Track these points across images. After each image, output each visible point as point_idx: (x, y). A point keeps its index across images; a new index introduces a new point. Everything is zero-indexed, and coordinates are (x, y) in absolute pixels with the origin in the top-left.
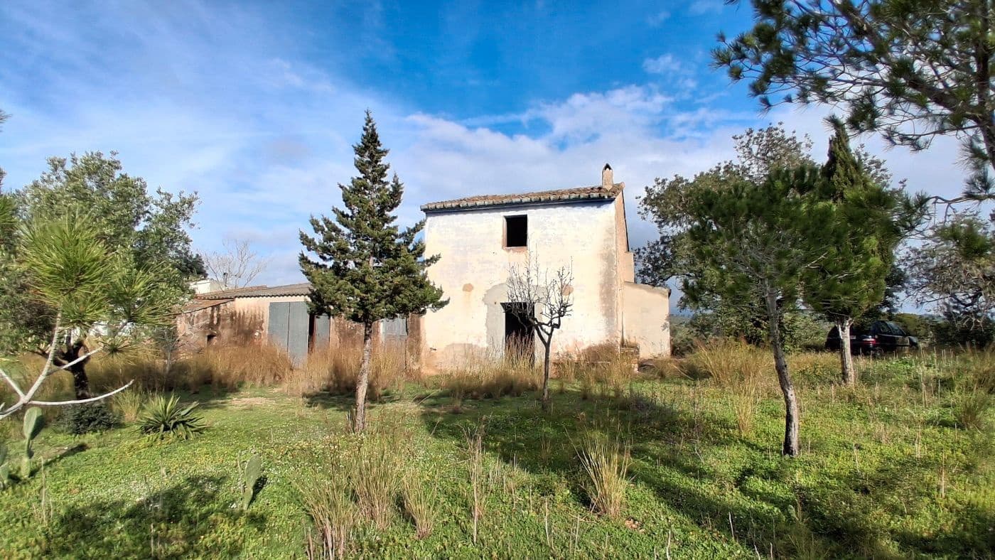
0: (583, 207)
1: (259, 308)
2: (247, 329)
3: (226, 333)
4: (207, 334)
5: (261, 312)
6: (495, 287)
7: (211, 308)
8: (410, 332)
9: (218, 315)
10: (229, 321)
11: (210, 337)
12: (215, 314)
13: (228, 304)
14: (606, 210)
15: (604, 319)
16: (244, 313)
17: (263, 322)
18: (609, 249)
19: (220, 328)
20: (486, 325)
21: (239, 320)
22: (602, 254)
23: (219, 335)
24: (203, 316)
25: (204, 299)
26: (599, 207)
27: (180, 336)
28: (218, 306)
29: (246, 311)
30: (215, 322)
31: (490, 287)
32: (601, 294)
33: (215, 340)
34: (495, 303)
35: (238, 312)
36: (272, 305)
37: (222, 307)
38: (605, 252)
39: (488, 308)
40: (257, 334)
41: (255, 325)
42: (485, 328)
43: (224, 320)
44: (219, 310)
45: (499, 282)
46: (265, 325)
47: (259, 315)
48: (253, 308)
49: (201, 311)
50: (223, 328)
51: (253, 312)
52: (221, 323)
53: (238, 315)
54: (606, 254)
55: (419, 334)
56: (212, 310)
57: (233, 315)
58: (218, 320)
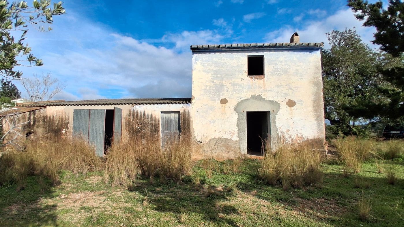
0: (300, 52)
1: (65, 113)
2: (56, 128)
3: (40, 131)
4: (26, 132)
5: (67, 116)
6: (242, 101)
7: (28, 113)
8: (182, 130)
9: (34, 118)
10: (42, 122)
11: (28, 134)
12: (32, 117)
13: (41, 110)
14: (314, 55)
15: (316, 122)
16: (53, 117)
17: (68, 123)
18: (318, 79)
19: (35, 127)
20: (238, 126)
21: (50, 122)
22: (314, 82)
23: (34, 132)
24: (23, 119)
25: (23, 107)
26: (310, 52)
27: (6, 133)
28: (34, 111)
29: (55, 116)
30: (32, 123)
31: (239, 101)
32: (314, 107)
33: (32, 136)
34: (243, 112)
35: (49, 116)
36: (76, 112)
37: (37, 112)
38: (316, 80)
39: (238, 115)
40: (64, 132)
41: (62, 125)
42: (237, 128)
43: (39, 121)
44: (34, 114)
45: (246, 98)
46: (70, 126)
47: (65, 118)
48: (60, 113)
49: (21, 115)
50: (38, 127)
51: (61, 116)
52: (37, 124)
53: (48, 118)
54: (316, 82)
55: (189, 132)
56: (30, 114)
57: (45, 118)
58: (34, 122)
